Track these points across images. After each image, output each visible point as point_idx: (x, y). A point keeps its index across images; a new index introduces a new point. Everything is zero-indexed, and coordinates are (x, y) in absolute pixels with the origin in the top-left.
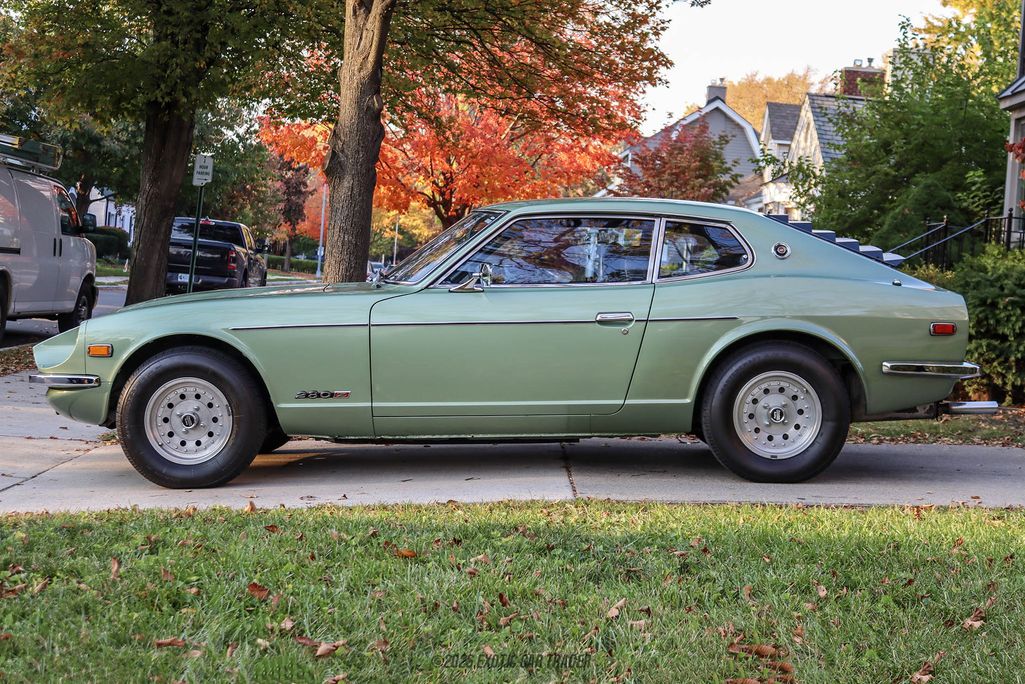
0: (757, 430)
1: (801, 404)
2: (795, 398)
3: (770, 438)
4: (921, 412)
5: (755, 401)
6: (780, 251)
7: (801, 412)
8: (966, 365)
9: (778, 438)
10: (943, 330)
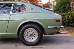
0: (28, 37)
1: (35, 33)
2: (34, 32)
3: (30, 39)
4: (55, 33)
5: (27, 33)
6: (32, 9)
7: (35, 34)
8: (62, 26)
9: (31, 38)
10: (58, 21)
